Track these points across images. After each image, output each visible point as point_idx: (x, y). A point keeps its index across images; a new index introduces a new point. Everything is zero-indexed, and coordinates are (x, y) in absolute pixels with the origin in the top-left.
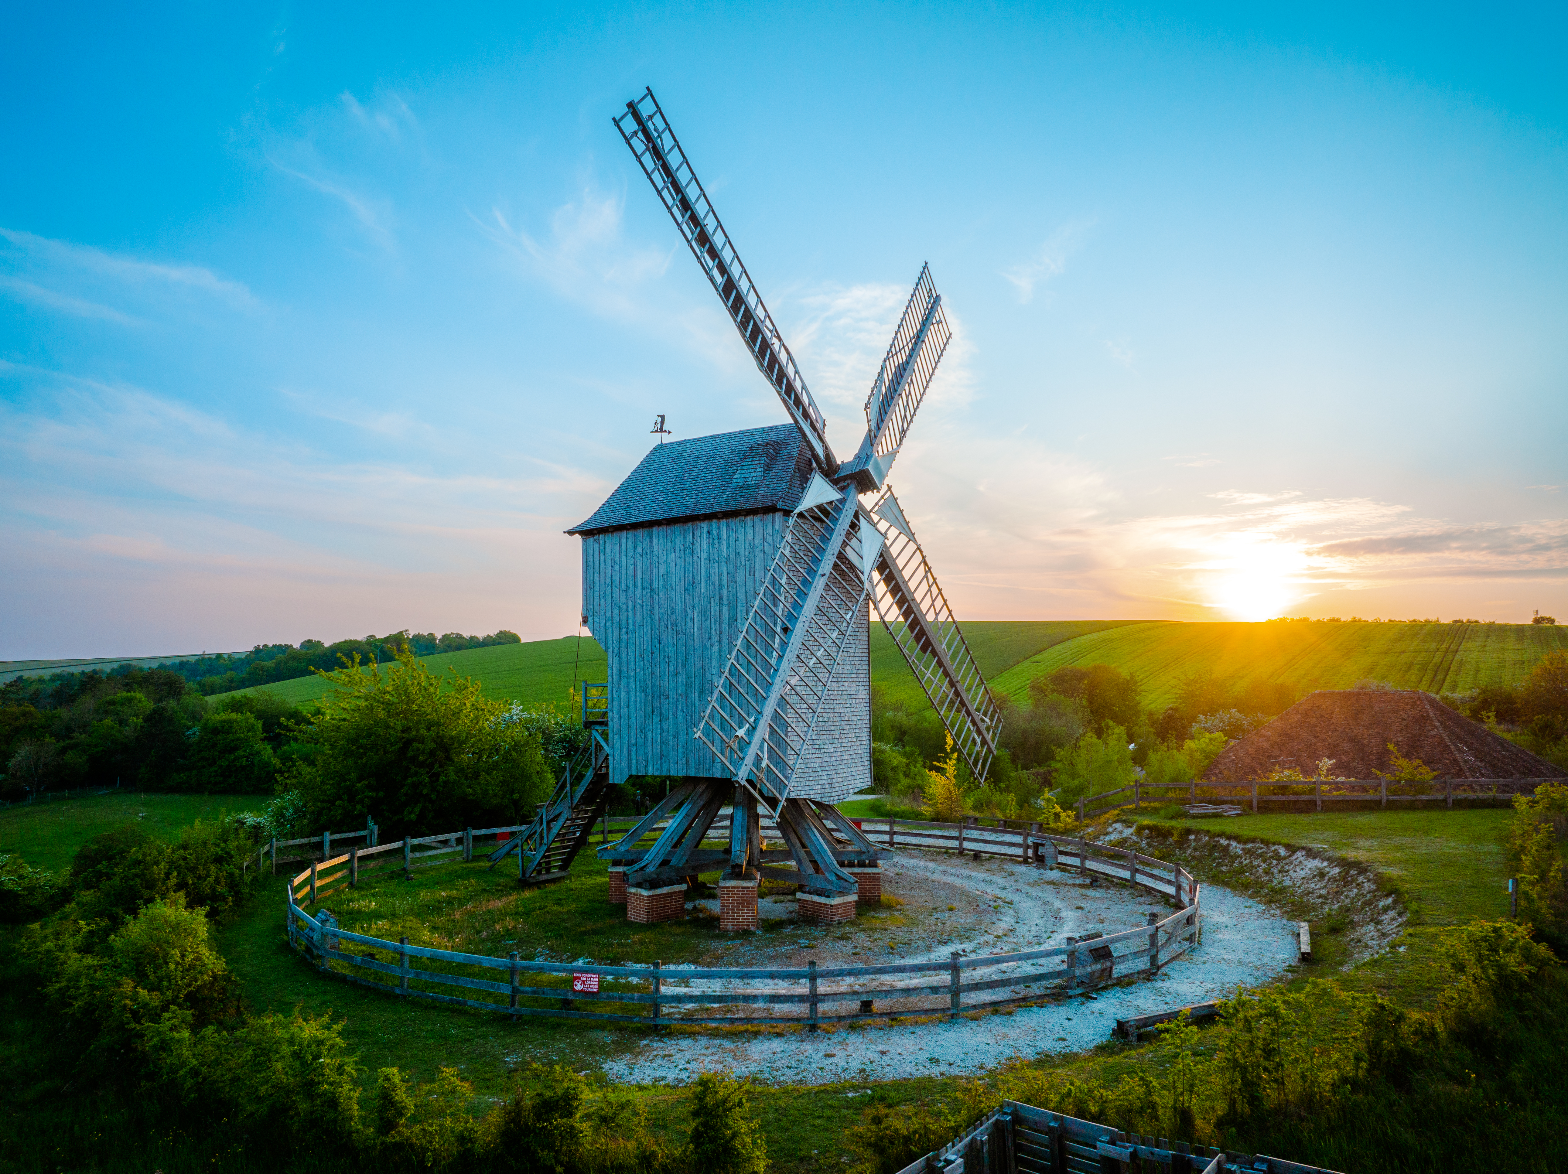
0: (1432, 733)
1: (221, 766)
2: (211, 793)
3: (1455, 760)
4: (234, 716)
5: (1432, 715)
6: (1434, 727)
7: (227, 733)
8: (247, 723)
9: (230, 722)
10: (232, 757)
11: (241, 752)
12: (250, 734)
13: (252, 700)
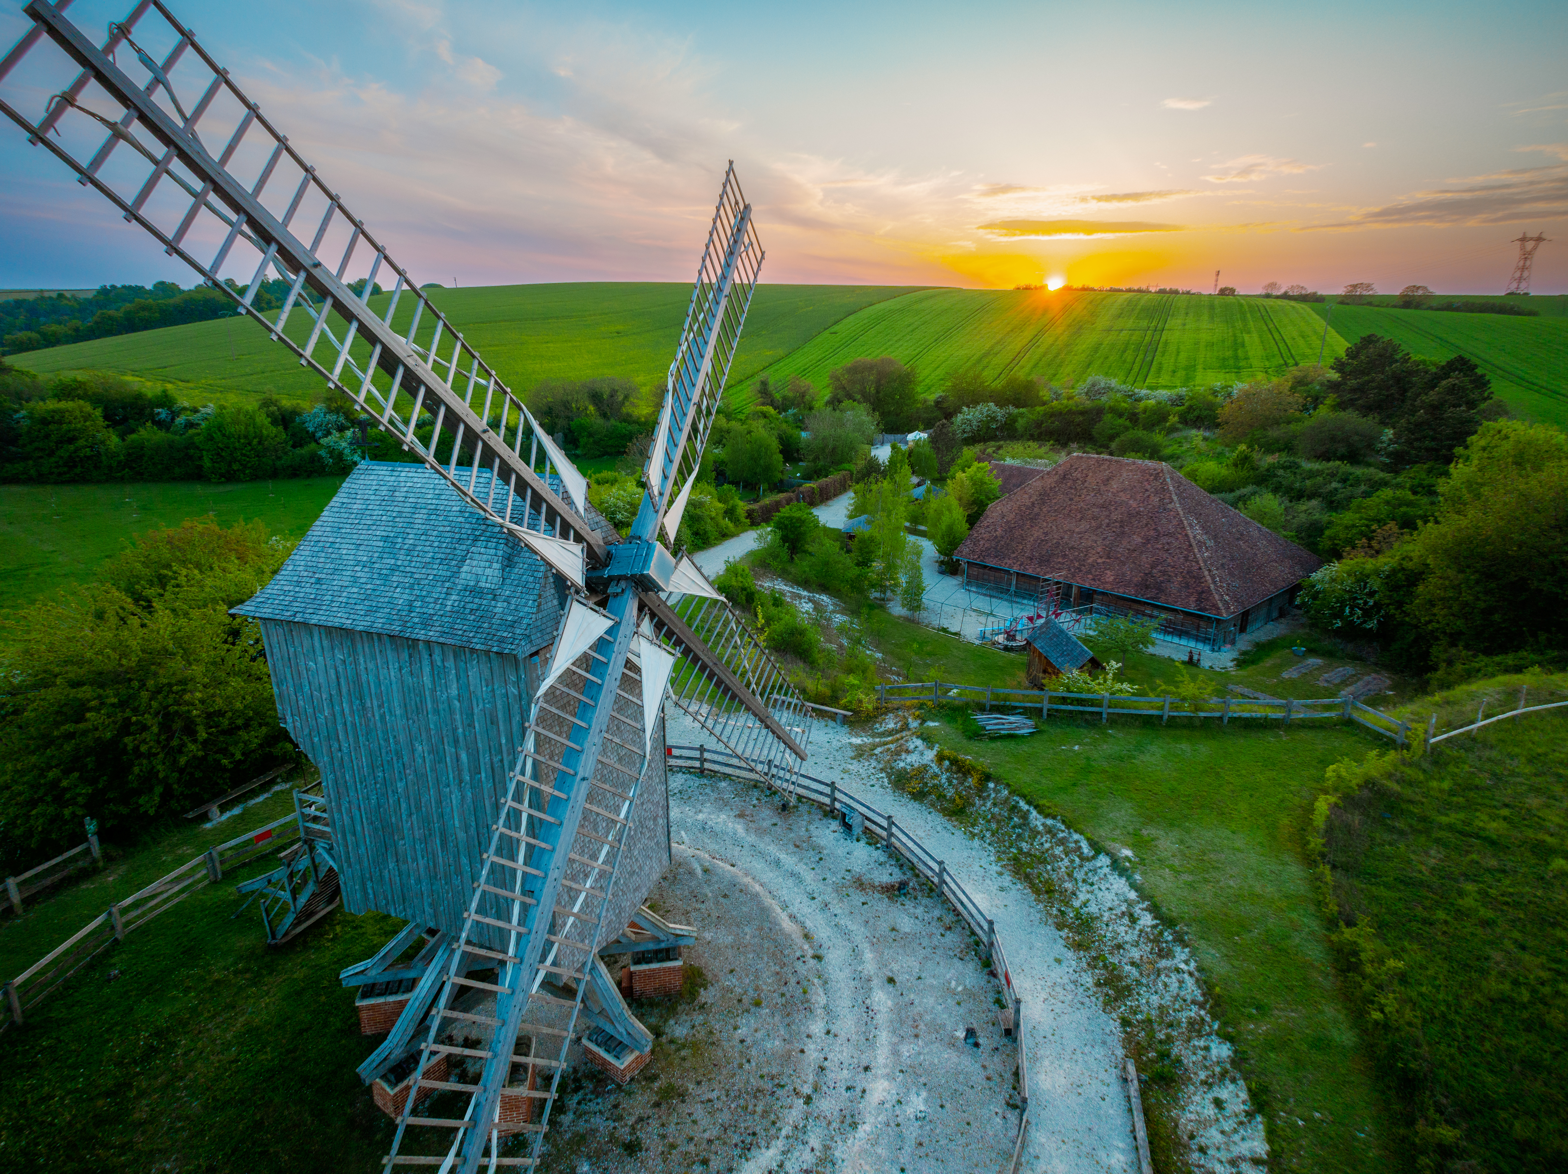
0: (1170, 506)
1: (61, 457)
2: (56, 483)
3: (1186, 535)
4: (63, 405)
5: (1171, 488)
6: (1172, 501)
7: (60, 422)
8: (81, 412)
9: (62, 412)
10: (72, 448)
11: (81, 442)
12: (88, 423)
13: (84, 383)
